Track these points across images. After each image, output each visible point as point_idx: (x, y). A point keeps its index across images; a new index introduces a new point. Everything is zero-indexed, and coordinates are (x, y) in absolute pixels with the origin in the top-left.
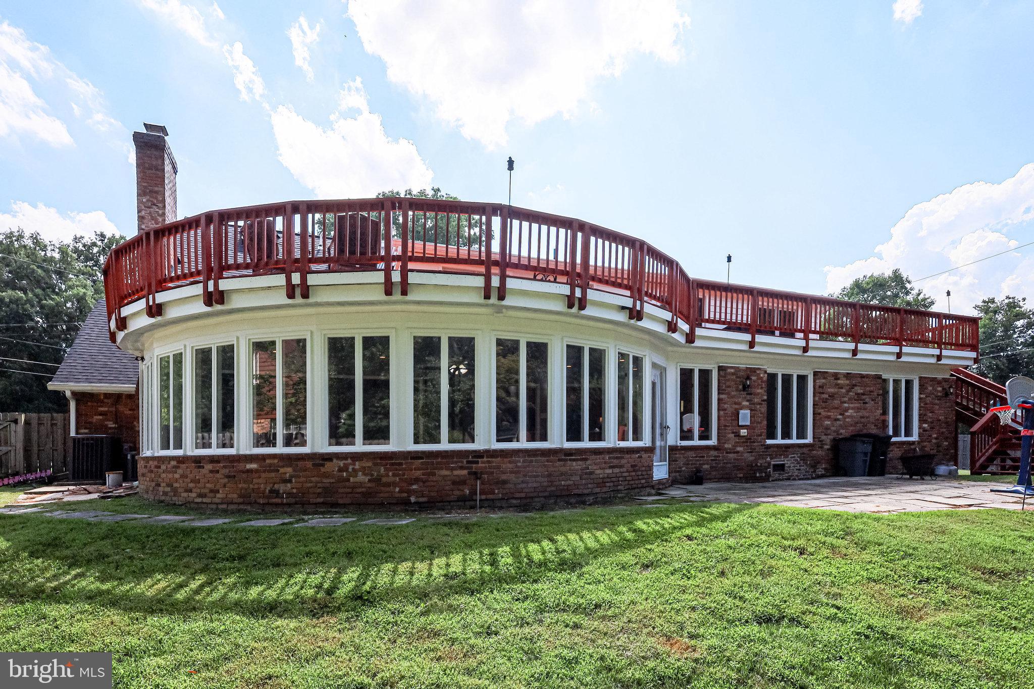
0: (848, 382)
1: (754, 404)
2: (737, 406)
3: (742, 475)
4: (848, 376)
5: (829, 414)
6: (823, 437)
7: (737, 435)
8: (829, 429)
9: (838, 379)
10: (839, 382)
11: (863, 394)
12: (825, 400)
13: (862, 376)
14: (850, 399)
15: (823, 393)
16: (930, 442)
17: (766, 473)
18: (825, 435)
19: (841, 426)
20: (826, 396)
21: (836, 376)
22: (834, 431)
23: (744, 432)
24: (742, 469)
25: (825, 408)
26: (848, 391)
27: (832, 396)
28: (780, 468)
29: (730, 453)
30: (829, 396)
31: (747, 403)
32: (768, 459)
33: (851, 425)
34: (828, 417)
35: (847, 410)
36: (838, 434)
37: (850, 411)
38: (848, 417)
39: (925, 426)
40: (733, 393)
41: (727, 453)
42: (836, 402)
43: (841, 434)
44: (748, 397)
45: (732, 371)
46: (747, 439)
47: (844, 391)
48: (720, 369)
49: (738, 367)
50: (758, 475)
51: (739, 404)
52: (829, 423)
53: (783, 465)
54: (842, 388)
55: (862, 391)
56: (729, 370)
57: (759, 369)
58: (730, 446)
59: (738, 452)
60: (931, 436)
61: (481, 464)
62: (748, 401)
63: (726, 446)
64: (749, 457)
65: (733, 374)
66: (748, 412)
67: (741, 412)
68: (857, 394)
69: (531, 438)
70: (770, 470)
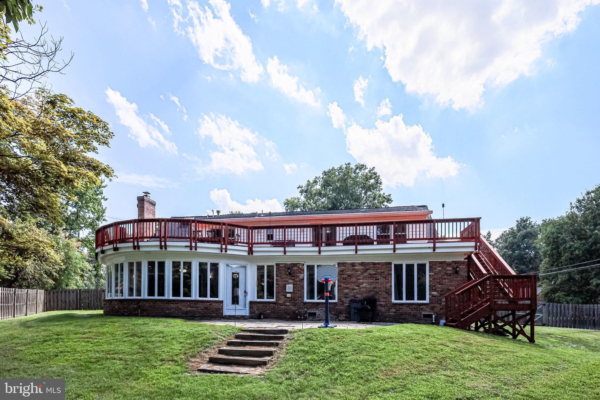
0: (363, 267)
1: (296, 281)
2: (285, 283)
3: (289, 317)
4: (362, 264)
5: (348, 286)
6: (343, 299)
7: (285, 297)
8: (348, 294)
9: (355, 266)
10: (355, 268)
11: (375, 274)
12: (344, 279)
13: (374, 264)
14: (364, 277)
15: (343, 275)
16: (440, 304)
17: (304, 316)
18: (345, 298)
19: (357, 293)
20: (346, 276)
21: (353, 265)
22: (352, 296)
23: (289, 295)
24: (289, 314)
25: (345, 283)
26: (362, 273)
27: (350, 276)
28: (314, 314)
29: (282, 305)
30: (348, 276)
31: (292, 281)
32: (306, 309)
33: (366, 293)
34: (347, 288)
35: (362, 283)
36: (355, 298)
37: (364, 284)
38: (363, 288)
39: (435, 293)
40: (283, 276)
41: (280, 305)
42: (354, 279)
43: (358, 297)
44: (293, 278)
45: (283, 265)
46: (292, 299)
47: (359, 272)
48: (277, 264)
49: (286, 264)
50: (299, 317)
51: (287, 281)
52: (348, 291)
53: (315, 313)
54: (358, 271)
55: (374, 272)
56: (281, 265)
57: (299, 264)
58: (282, 302)
59: (286, 305)
60: (441, 300)
61: (141, 304)
62: (292, 280)
63: (279, 302)
64: (294, 308)
65: (283, 267)
66: (291, 286)
67: (287, 285)
68: (370, 274)
69: (159, 295)
70: (307, 315)
